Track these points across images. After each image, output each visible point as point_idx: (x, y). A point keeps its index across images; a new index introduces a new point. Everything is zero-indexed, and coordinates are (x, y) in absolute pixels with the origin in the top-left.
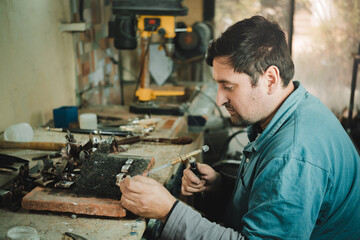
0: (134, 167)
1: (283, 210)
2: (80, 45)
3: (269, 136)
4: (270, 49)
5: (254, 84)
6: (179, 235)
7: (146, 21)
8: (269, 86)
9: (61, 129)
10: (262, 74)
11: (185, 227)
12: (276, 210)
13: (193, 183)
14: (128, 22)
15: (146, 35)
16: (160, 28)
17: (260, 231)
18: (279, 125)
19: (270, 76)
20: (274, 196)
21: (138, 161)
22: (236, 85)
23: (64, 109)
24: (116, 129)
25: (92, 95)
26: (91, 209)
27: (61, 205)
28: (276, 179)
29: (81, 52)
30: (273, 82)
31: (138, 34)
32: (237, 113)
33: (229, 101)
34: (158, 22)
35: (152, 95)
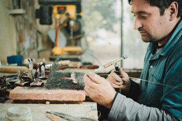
2: (18, 24)
3: (172, 45)
7: (58, 8)
8: (171, 15)
9: (16, 64)
11: (125, 109)
13: (117, 81)
14: (47, 9)
15: (58, 16)
16: (66, 12)
17: (176, 105)
19: (171, 9)
22: (150, 14)
25: (24, 54)
26: (61, 96)
27: (38, 95)
29: (19, 29)
31: (53, 16)
32: (148, 34)
33: (143, 26)
34: (65, 8)
35: (62, 50)
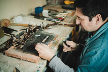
0: (48, 39)
1: (91, 70)
3: (94, 39)
4: (99, 7)
5: (90, 20)
6: (53, 67)
8: (97, 21)
9: (34, 17)
10: (94, 17)
12: (88, 69)
18: (98, 36)
19: (98, 18)
20: (89, 64)
21: (51, 36)
22: (83, 19)
23: (38, 7)
24: (54, 16)
26: (26, 59)
28: (90, 59)
30: (98, 20)
33: (81, 23)
